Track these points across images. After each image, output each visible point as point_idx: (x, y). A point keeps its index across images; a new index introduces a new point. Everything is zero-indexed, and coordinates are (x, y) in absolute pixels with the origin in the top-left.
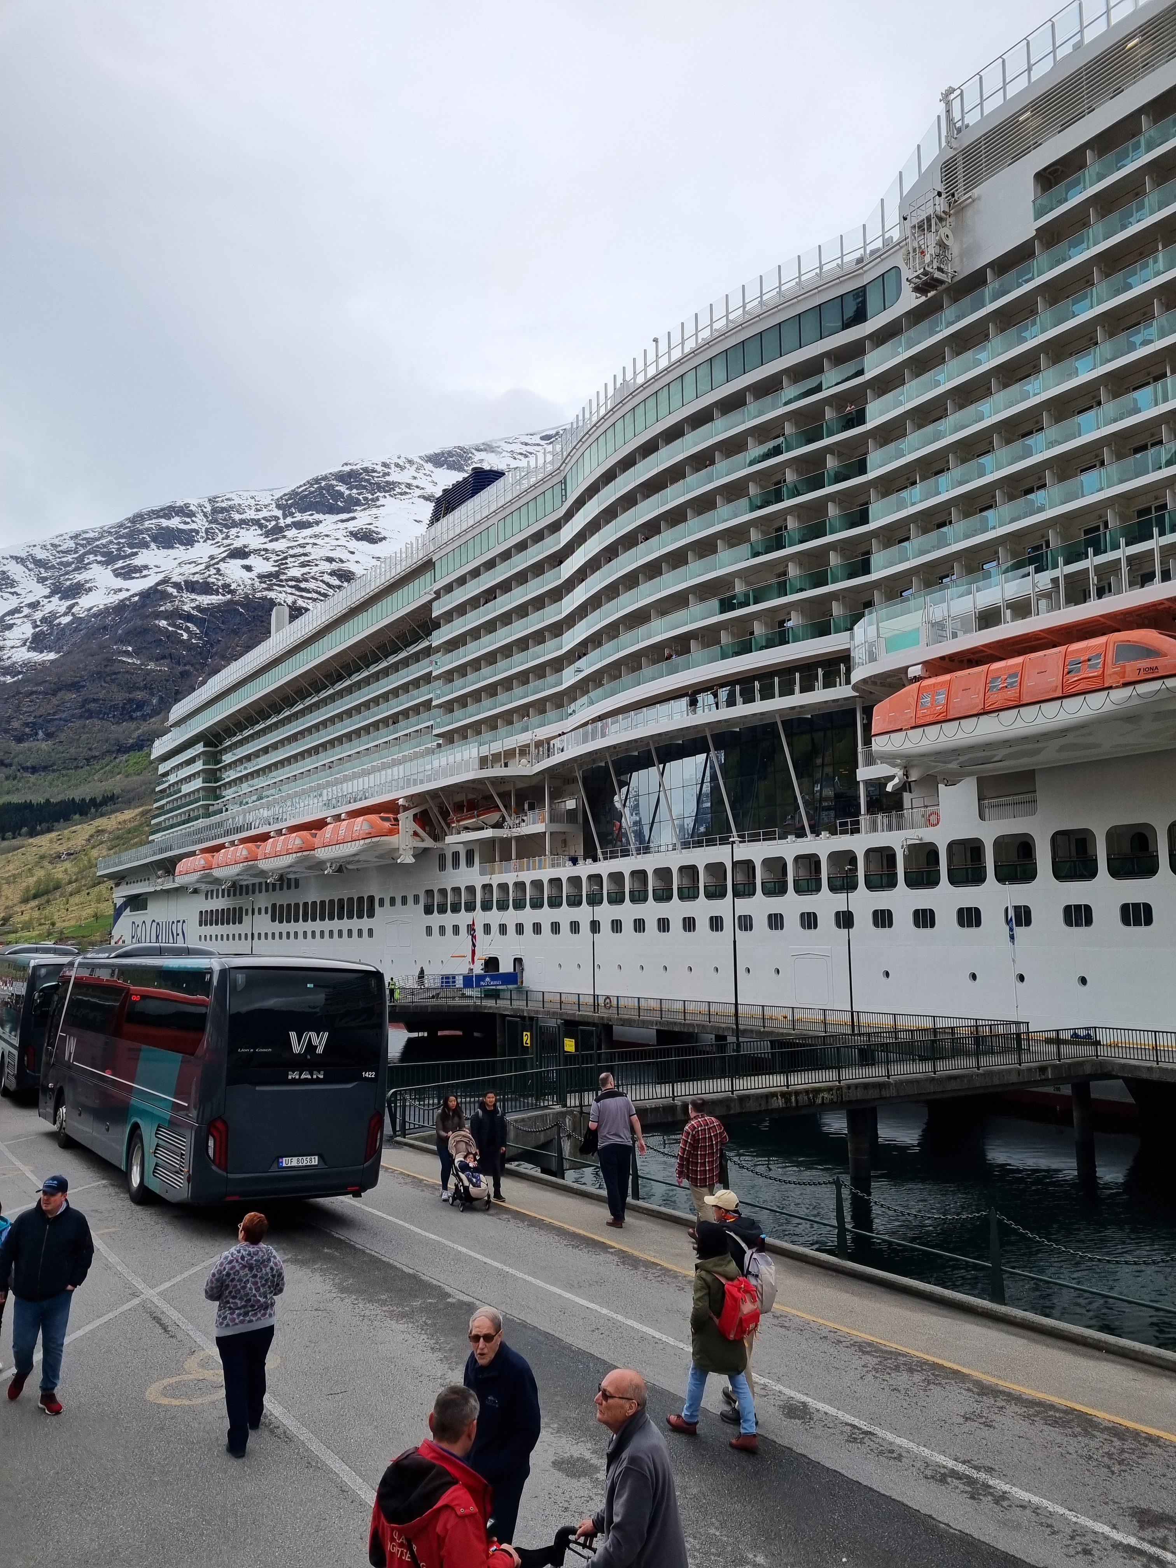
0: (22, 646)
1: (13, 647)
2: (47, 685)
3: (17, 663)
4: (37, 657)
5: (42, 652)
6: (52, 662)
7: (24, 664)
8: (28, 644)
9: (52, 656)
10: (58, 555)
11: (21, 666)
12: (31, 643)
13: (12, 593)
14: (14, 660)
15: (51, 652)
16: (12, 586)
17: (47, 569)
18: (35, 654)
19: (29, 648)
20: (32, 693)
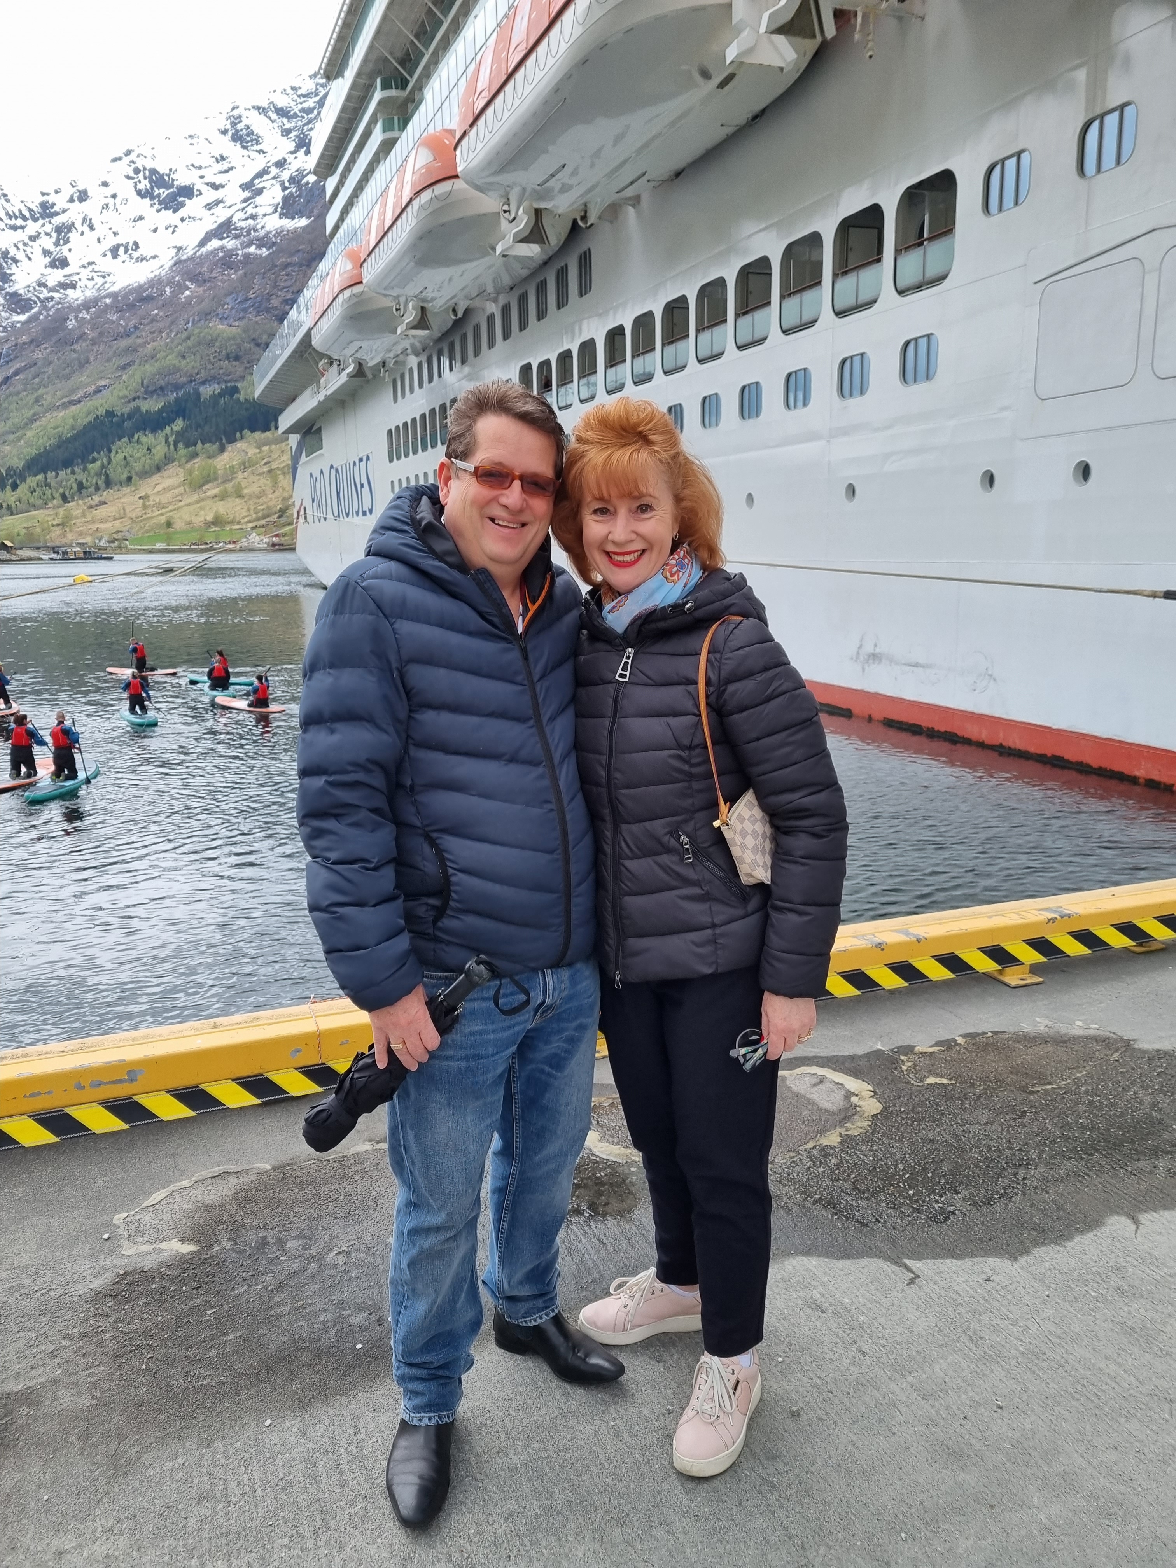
0: (273, 213)
1: (265, 215)
2: (300, 254)
3: (270, 232)
4: (290, 224)
5: (293, 218)
6: (304, 229)
7: (278, 234)
8: (279, 210)
9: (303, 222)
10: (299, 100)
11: (274, 236)
12: (282, 208)
13: (259, 151)
14: (267, 229)
15: (302, 217)
16: (258, 143)
17: (289, 118)
18: (288, 220)
19: (280, 215)
20: (288, 265)
